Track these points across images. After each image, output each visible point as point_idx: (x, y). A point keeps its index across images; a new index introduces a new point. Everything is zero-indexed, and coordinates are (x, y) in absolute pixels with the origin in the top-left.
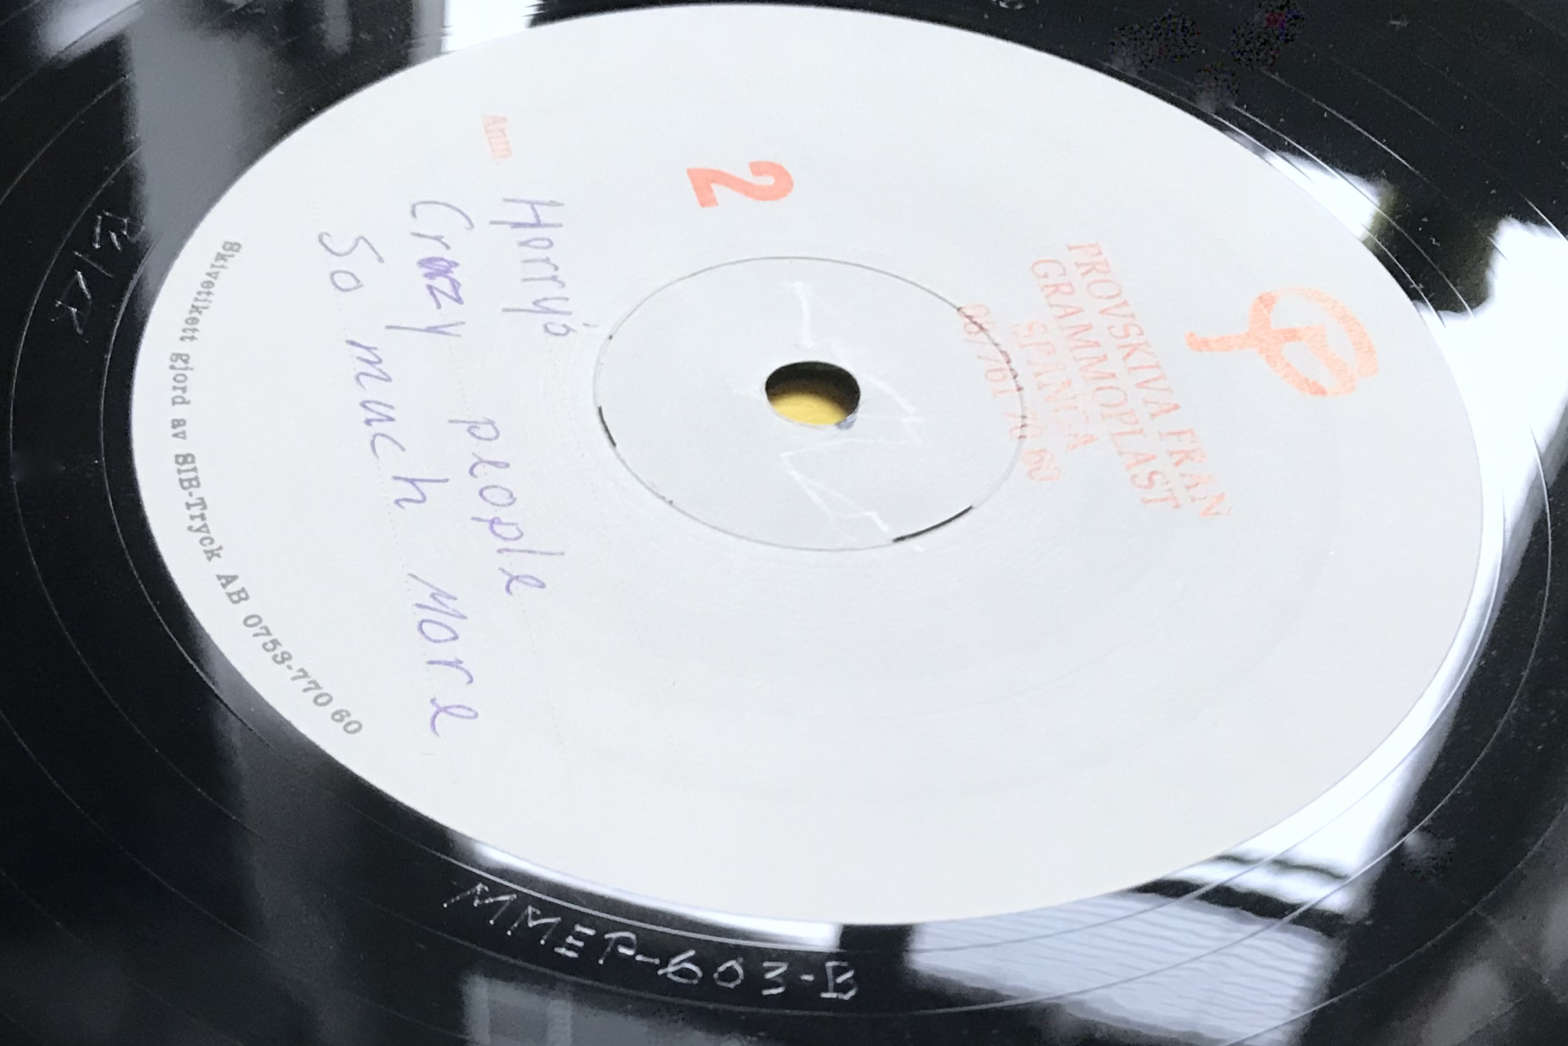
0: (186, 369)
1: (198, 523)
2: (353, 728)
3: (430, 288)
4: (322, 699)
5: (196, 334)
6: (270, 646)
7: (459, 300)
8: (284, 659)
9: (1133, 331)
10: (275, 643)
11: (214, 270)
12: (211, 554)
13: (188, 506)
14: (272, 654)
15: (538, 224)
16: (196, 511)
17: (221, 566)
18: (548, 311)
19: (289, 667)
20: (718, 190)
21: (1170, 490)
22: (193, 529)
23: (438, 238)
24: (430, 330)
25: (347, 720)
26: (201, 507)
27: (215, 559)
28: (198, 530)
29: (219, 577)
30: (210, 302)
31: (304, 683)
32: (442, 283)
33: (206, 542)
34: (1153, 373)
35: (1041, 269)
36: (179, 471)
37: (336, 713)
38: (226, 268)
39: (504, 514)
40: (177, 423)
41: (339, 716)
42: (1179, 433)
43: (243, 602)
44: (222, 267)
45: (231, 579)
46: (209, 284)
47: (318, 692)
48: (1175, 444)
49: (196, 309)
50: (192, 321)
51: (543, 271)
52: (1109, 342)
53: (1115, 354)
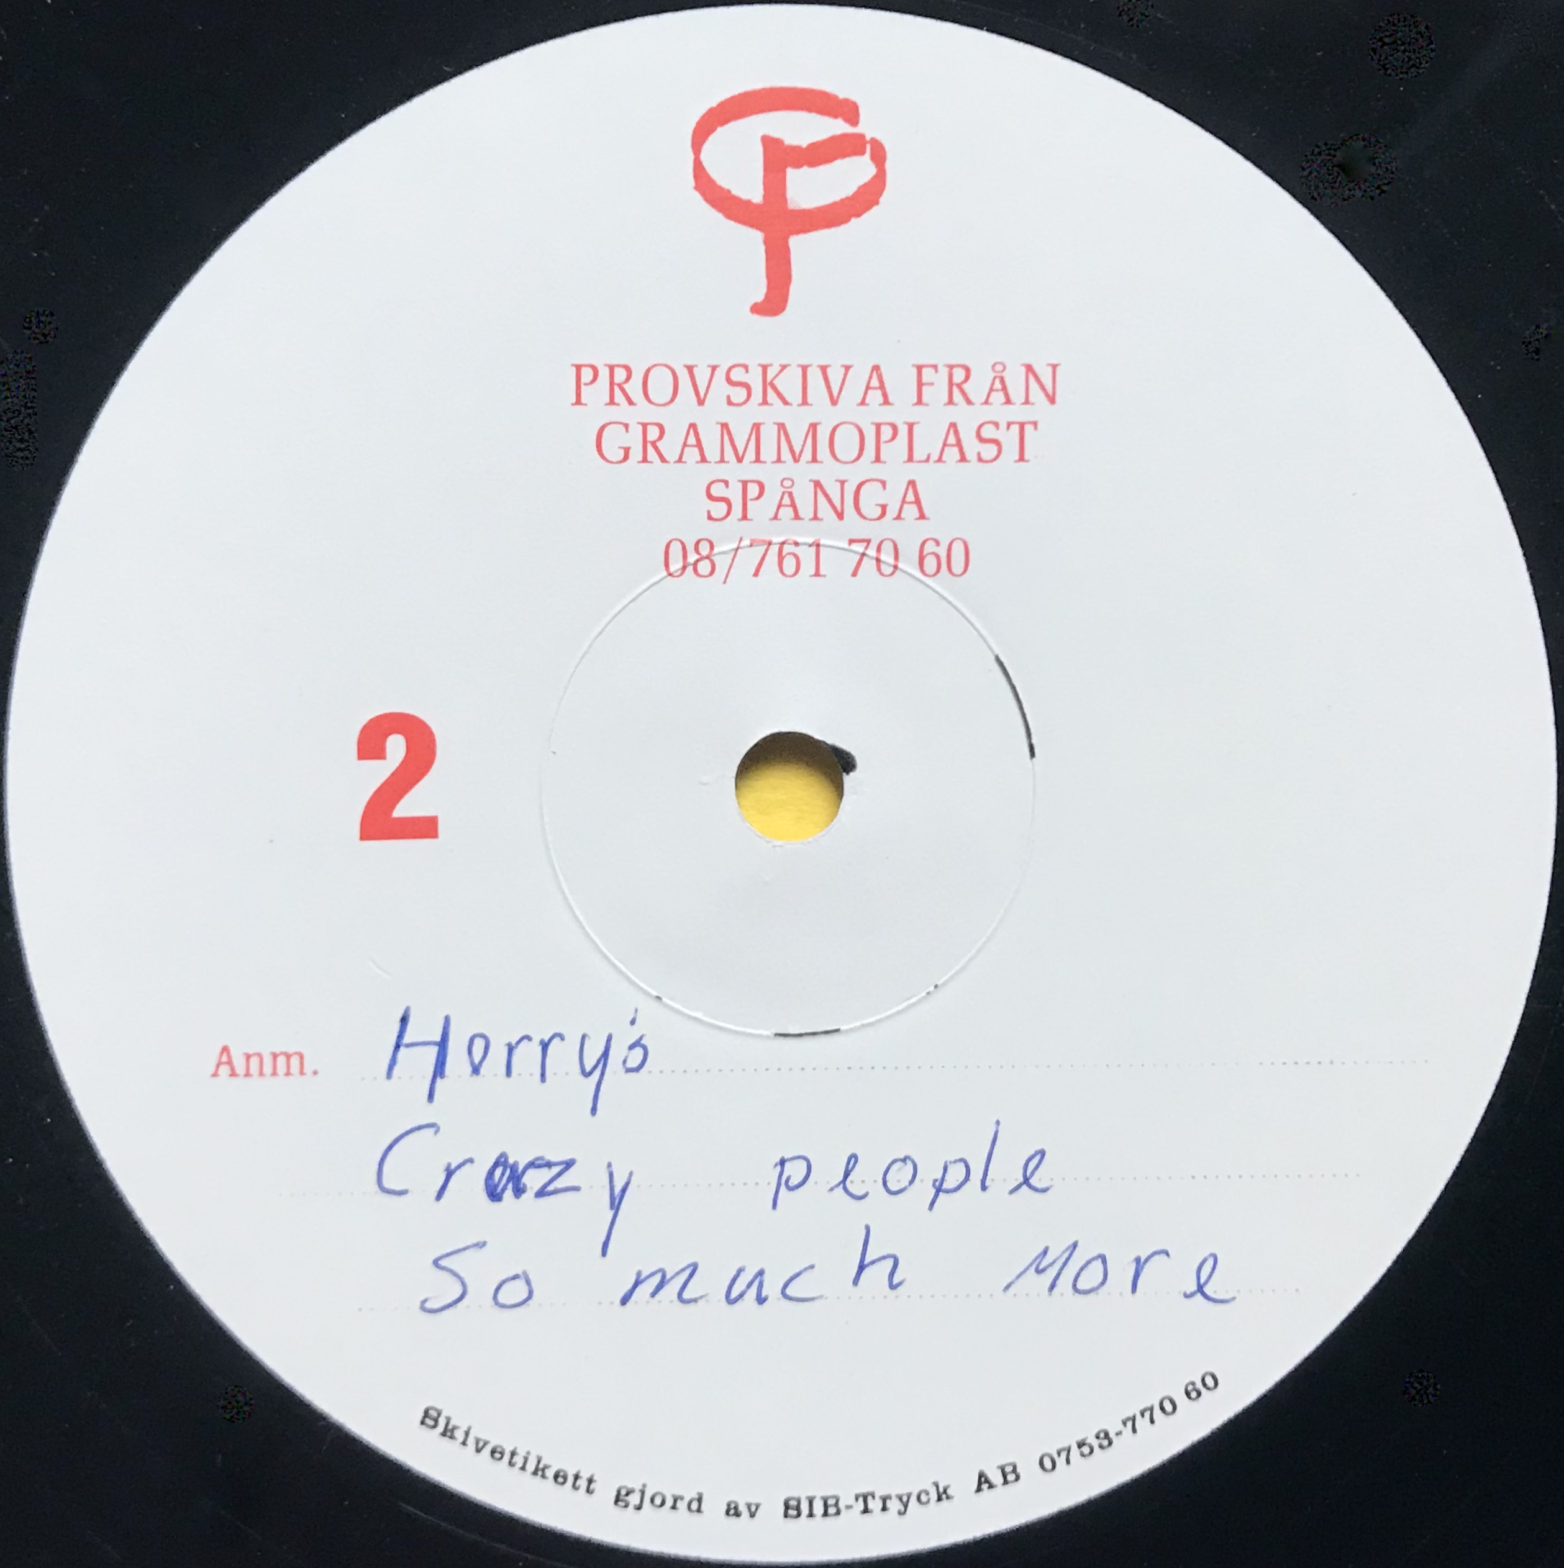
0: (643, 1493)
1: (894, 1505)
2: (1210, 1382)
3: (541, 1193)
4: (1168, 1407)
5: (585, 1475)
6: (1086, 1450)
7: (569, 1164)
8: (1106, 1438)
9: (737, 375)
10: (1081, 1445)
11: (471, 1441)
12: (943, 1495)
13: (866, 1510)
14: (1096, 1449)
15: (443, 1045)
16: (875, 1505)
17: (963, 1485)
18: (603, 1059)
19: (1119, 1434)
20: (407, 808)
21: (1009, 425)
22: (903, 1509)
23: (450, 1173)
24: (616, 1203)
25: (1199, 1385)
26: (870, 1498)
27: (949, 1492)
28: (906, 1506)
29: (979, 1489)
30: (528, 1453)
31: (1142, 1423)
32: (534, 1180)
33: (924, 1498)
35: (613, 451)
36: (811, 1515)
37: (1188, 1394)
38: (469, 1429)
39: (929, 1173)
40: (732, 1511)
41: (1191, 1392)
42: (920, 384)
43: (1018, 1470)
44: (467, 1434)
45: (983, 1481)
46: (496, 1453)
47: (1157, 1411)
48: (936, 393)
49: (539, 1471)
50: (559, 1477)
51: (526, 1056)
52: (753, 412)
53: (776, 412)
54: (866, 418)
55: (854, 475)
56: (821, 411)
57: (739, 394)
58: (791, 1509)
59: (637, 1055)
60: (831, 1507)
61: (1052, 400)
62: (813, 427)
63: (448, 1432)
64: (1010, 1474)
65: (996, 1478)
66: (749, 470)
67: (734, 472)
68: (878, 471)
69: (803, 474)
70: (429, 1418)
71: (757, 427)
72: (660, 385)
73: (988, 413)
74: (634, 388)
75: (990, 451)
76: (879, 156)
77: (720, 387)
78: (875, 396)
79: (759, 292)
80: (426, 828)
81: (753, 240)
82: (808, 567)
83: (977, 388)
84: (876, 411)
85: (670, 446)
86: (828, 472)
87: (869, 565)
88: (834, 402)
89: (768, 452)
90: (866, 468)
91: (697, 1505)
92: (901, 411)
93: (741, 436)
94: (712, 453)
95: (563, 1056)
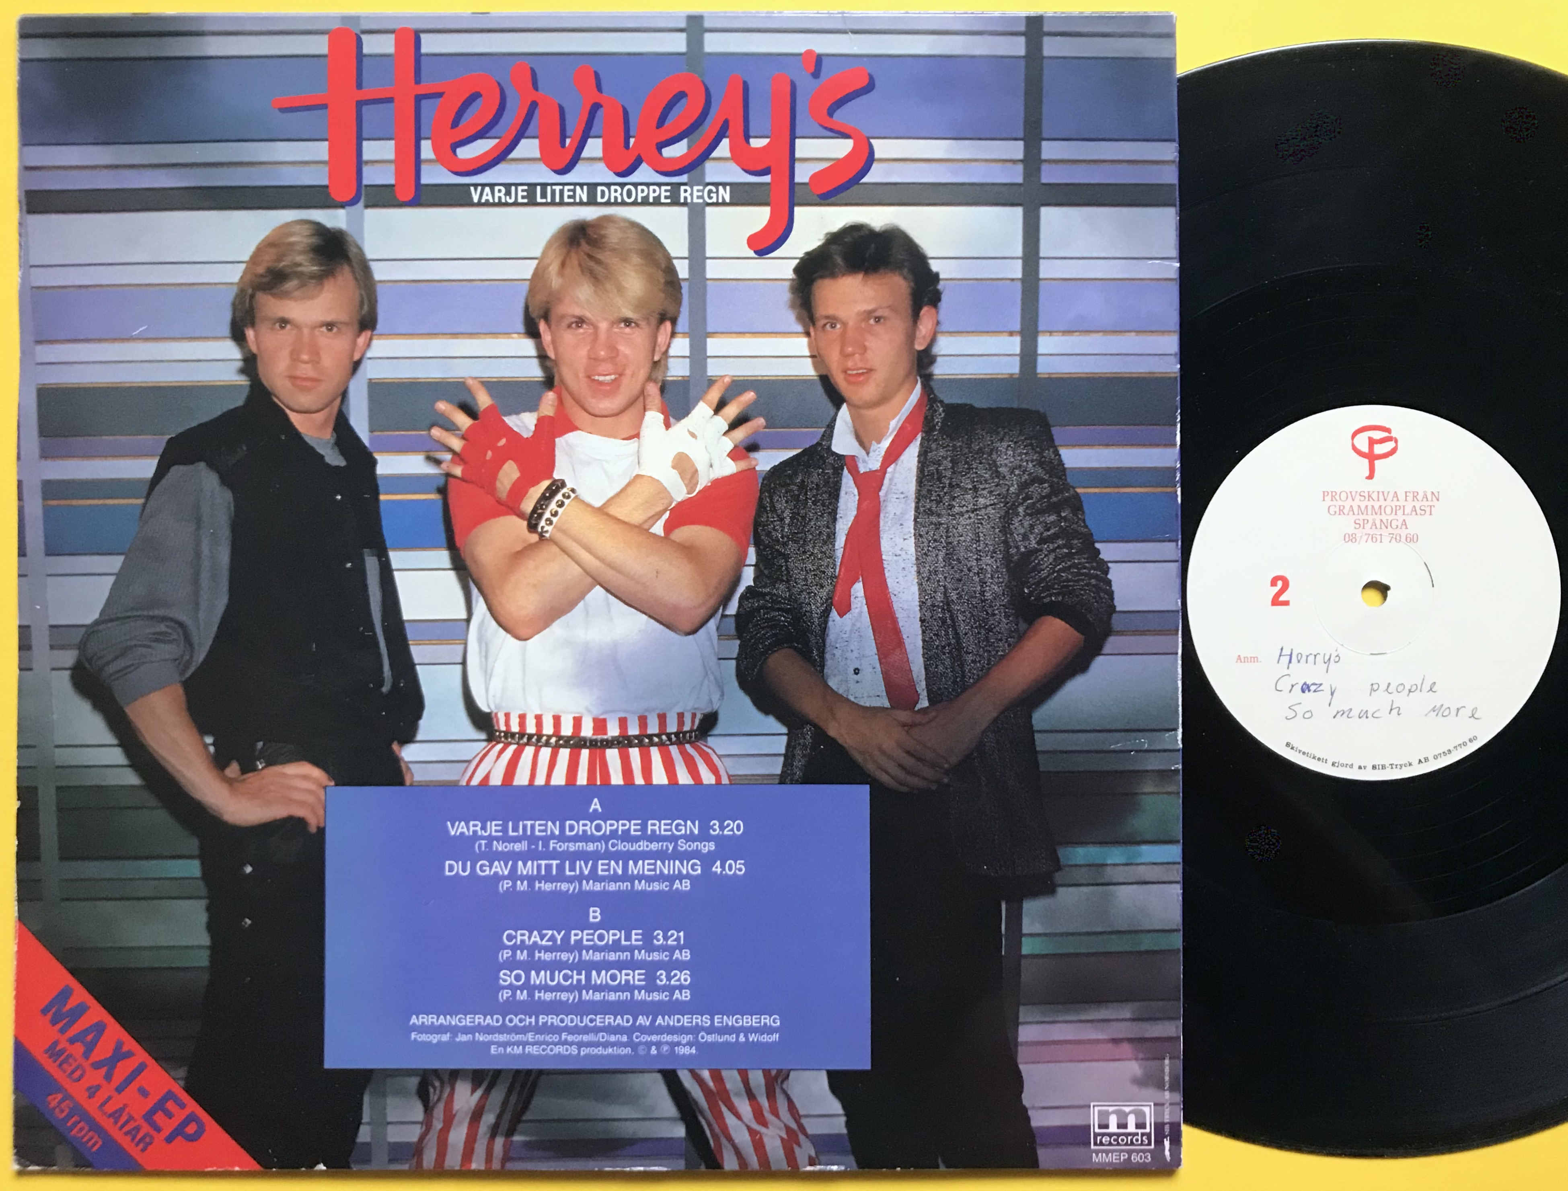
0: (1339, 763)
1: (1399, 767)
2: (1475, 738)
3: (1315, 691)
4: (1465, 744)
5: (1325, 759)
7: (1321, 685)
9: (1362, 494)
10: (1444, 753)
11: (1297, 751)
12: (1410, 764)
13: (1392, 768)
14: (1447, 754)
15: (1291, 655)
17: (1415, 762)
18: (1329, 659)
19: (1453, 750)
20: (1283, 598)
21: (1428, 506)
23: (1293, 686)
24: (1332, 694)
26: (1393, 765)
28: (1402, 767)
30: (1311, 753)
31: (1458, 748)
32: (1313, 688)
33: (1406, 765)
34: (1381, 494)
35: (1332, 512)
36: (1379, 769)
38: (1297, 747)
39: (1408, 687)
40: (1360, 768)
41: (1471, 741)
42: (1406, 496)
44: (1296, 749)
45: (1420, 761)
46: (1304, 753)
47: (1462, 744)
48: (1410, 498)
49: (1314, 758)
50: (1319, 759)
51: (1311, 658)
52: (1366, 503)
53: (1371, 503)
54: (1393, 504)
55: (1390, 518)
56: (1382, 502)
57: (1363, 498)
58: (1374, 767)
59: (1337, 659)
60: (1384, 767)
61: (1438, 500)
62: (1380, 507)
63: (1292, 748)
64: (1426, 760)
65: (1423, 760)
66: (1365, 517)
67: (1361, 517)
68: (1396, 517)
69: (1378, 518)
70: (1288, 745)
71: (1367, 507)
72: (1343, 496)
73: (1423, 503)
74: (1337, 497)
75: (1423, 512)
76: (1396, 442)
77: (1358, 497)
78: (1395, 499)
79: (1367, 474)
80: (1286, 603)
81: (1366, 461)
82: (1379, 540)
83: (1420, 497)
84: (1395, 503)
85: (1346, 511)
86: (1384, 517)
87: (1394, 540)
88: (1385, 500)
89: (1370, 512)
90: (1393, 517)
91: (1351, 766)
92: (1401, 503)
93: (1363, 508)
94: (1356, 513)
95: (1320, 659)
